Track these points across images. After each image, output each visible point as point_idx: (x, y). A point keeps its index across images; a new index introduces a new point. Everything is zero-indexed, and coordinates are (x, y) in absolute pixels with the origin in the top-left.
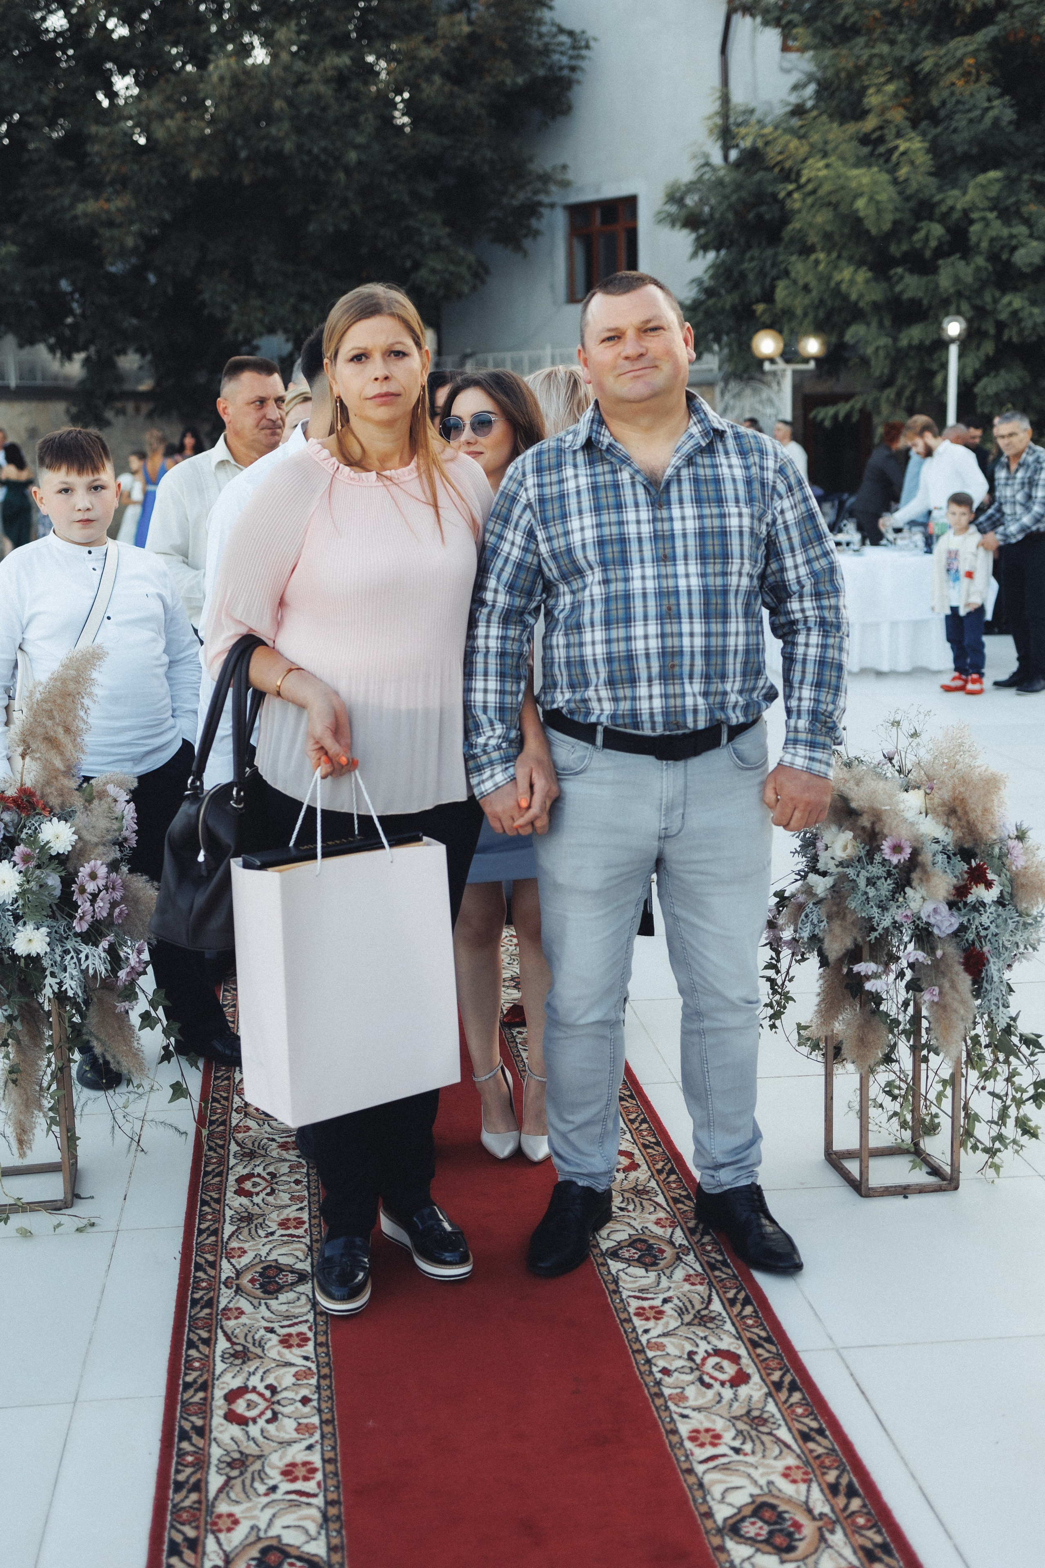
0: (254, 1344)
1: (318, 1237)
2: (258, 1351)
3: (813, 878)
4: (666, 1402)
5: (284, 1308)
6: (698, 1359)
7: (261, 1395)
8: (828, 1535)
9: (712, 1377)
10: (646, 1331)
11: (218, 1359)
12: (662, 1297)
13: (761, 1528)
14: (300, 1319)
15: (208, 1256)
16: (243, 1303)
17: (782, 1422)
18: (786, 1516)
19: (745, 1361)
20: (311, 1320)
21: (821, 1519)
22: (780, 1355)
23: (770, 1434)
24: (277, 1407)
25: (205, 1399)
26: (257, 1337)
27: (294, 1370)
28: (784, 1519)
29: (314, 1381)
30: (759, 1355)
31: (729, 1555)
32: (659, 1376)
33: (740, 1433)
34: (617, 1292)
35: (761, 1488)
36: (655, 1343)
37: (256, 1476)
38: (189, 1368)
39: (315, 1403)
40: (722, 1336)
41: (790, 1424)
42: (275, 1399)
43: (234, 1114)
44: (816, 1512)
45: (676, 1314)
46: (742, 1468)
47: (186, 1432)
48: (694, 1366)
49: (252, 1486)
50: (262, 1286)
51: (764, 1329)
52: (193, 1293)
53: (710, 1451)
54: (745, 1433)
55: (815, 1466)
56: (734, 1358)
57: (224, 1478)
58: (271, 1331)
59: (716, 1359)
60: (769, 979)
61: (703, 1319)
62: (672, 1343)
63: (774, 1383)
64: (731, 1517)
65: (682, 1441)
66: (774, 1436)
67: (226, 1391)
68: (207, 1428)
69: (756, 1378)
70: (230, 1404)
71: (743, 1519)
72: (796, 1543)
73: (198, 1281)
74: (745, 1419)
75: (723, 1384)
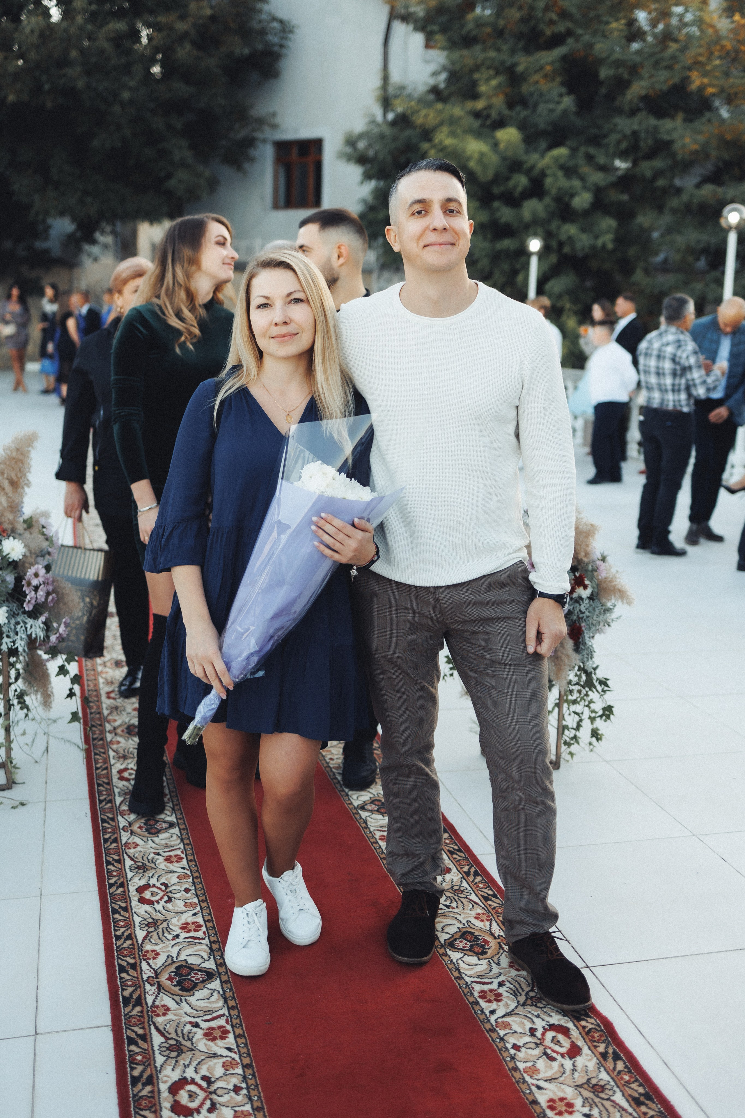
0: (149, 862)
2: (153, 865)
7: (160, 889)
11: (128, 871)
13: (466, 944)
14: (175, 847)
16: (137, 840)
17: (471, 892)
18: (479, 937)
20: (182, 848)
24: (170, 894)
26: (150, 858)
27: (177, 875)
28: (479, 939)
29: (190, 880)
31: (450, 957)
34: (367, 827)
35: (464, 924)
39: (193, 892)
42: (168, 890)
46: (452, 915)
49: (163, 935)
50: (147, 830)
55: (493, 913)
63: (464, 872)
67: (137, 887)
70: (140, 894)
71: (456, 940)
72: (487, 950)
74: (451, 890)
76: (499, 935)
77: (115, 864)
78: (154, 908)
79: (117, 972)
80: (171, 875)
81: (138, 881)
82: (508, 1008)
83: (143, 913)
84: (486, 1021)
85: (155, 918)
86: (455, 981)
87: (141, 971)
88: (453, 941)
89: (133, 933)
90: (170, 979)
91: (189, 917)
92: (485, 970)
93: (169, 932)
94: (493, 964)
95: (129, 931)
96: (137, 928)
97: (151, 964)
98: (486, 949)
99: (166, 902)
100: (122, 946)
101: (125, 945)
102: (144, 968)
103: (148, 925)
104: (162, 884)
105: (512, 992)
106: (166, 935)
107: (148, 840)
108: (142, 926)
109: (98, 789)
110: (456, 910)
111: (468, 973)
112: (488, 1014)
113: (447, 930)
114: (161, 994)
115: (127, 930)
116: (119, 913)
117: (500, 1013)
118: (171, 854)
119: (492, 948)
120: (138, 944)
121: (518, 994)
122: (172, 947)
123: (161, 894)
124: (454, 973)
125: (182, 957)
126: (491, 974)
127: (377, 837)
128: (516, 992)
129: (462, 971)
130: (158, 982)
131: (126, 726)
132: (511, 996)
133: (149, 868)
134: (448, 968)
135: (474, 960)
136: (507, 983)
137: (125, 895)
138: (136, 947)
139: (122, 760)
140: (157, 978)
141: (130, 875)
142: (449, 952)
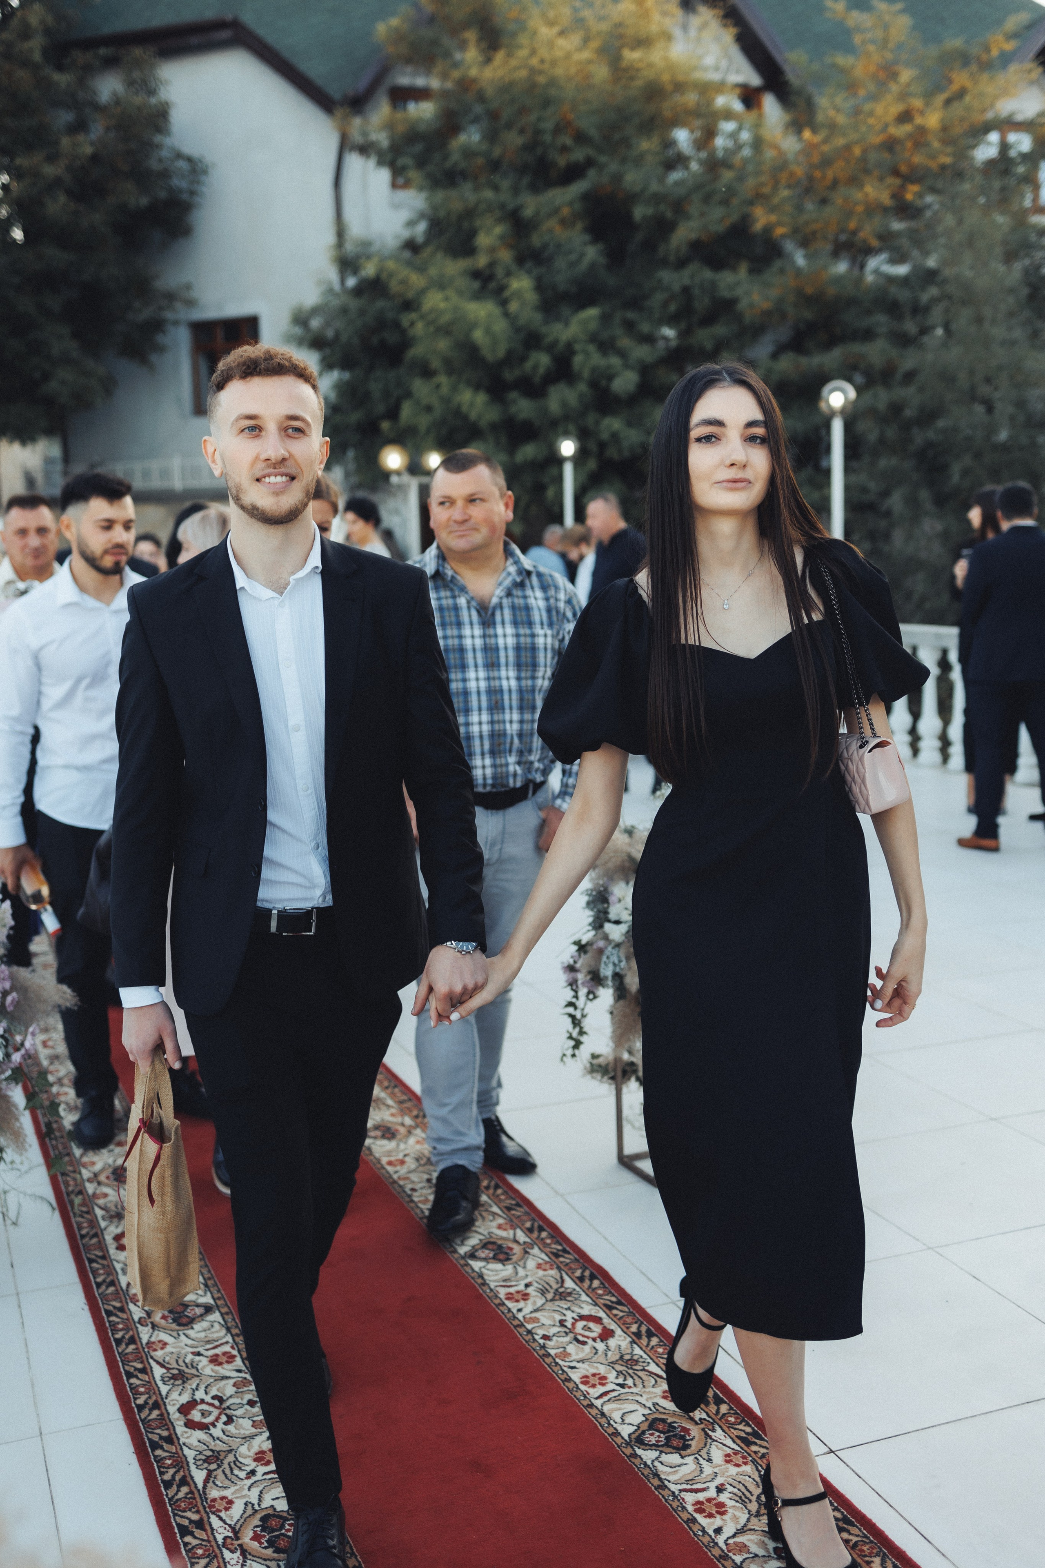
0: (187, 1367)
1: (209, 1275)
3: (608, 927)
4: (554, 1360)
5: (202, 1335)
6: (569, 1324)
8: (710, 1433)
9: (584, 1336)
10: (520, 1310)
12: (523, 1283)
13: (659, 1437)
14: (220, 1342)
15: (114, 1303)
16: (163, 1336)
17: (650, 1361)
18: (674, 1425)
19: (606, 1321)
20: (231, 1340)
21: (702, 1423)
22: (632, 1312)
23: (644, 1370)
24: (228, 1412)
25: (162, 1415)
28: (675, 1428)
30: (615, 1315)
31: (642, 1459)
32: (542, 1341)
33: (619, 1373)
34: (484, 1284)
35: (650, 1408)
36: (531, 1318)
37: (232, 1464)
38: (136, 1393)
40: (583, 1305)
41: (656, 1361)
42: (225, 1405)
43: (87, 1185)
44: (697, 1419)
45: (539, 1295)
46: (631, 1398)
47: (157, 1442)
48: (568, 1331)
51: (613, 1295)
52: (113, 1334)
53: (601, 1390)
54: (624, 1372)
56: (598, 1320)
57: (205, 1471)
58: (199, 1354)
59: (583, 1323)
60: (571, 1015)
61: (562, 1295)
62: (544, 1316)
64: (633, 1433)
65: (577, 1385)
66: (647, 1371)
67: (178, 1406)
68: (174, 1436)
69: (619, 1332)
71: (643, 1432)
72: (690, 1442)
73: (113, 1325)
74: (620, 1362)
75: (594, 1340)
76: (700, 1419)
77: (140, 1375)
78: (211, 1435)
79: (178, 1535)
80: (224, 1382)
81: (178, 1398)
82: (737, 1523)
83: (196, 1443)
84: (711, 1544)
85: (214, 1449)
86: (657, 1493)
87: (212, 1529)
88: (640, 1435)
89: (187, 1474)
90: (256, 1538)
91: (264, 1441)
92: (693, 1471)
93: (240, 1468)
94: (702, 1461)
95: (182, 1473)
96: (193, 1467)
97: (224, 1518)
98: (688, 1440)
99: (225, 1423)
100: (176, 1497)
101: (181, 1495)
102: (215, 1526)
103: (207, 1460)
104: (213, 1398)
105: (737, 1499)
106: (236, 1472)
107: (179, 1335)
108: (199, 1463)
109: (91, 1268)
110: (634, 1390)
111: (670, 1478)
112: (713, 1535)
113: (628, 1419)
114: (249, 1562)
115: (178, 1471)
116: (162, 1448)
117: (729, 1531)
118: (217, 1351)
119: (696, 1439)
120: (199, 1490)
121: (746, 1500)
122: (249, 1490)
123: (216, 1412)
124: (652, 1481)
125: (266, 1503)
126: (703, 1476)
127: (502, 1296)
128: (743, 1498)
129: (663, 1477)
130: (241, 1546)
131: (110, 1170)
132: (738, 1504)
133: (189, 1376)
134: (643, 1474)
135: (674, 1458)
136: (728, 1486)
137: (164, 1419)
138: (197, 1495)
139: (115, 1220)
140: (238, 1538)
141: (164, 1389)
142: (639, 1452)
